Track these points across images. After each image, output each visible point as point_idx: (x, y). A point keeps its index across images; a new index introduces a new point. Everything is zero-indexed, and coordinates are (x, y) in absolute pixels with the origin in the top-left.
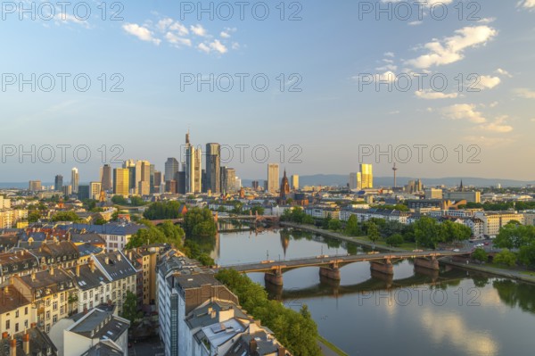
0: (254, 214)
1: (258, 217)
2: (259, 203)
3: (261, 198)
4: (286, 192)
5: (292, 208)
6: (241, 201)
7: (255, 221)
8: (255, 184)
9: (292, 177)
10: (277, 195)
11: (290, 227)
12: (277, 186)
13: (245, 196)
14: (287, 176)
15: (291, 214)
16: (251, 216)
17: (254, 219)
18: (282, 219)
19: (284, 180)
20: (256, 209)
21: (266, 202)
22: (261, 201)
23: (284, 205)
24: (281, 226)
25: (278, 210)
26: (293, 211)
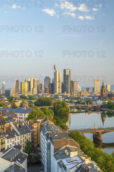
0: (87, 104)
1: (89, 106)
2: (90, 99)
3: (91, 96)
4: (104, 93)
5: (107, 101)
6: (81, 97)
7: (88, 108)
8: (88, 89)
9: (107, 85)
10: (99, 95)
11: (106, 111)
12: (99, 90)
13: (83, 95)
14: (104, 85)
15: (107, 105)
16: (86, 105)
17: (88, 106)
18: (102, 107)
19: (103, 87)
20: (88, 101)
21: (93, 98)
22: (91, 98)
23: (103, 100)
24: (101, 110)
25: (100, 102)
26: (108, 103)
